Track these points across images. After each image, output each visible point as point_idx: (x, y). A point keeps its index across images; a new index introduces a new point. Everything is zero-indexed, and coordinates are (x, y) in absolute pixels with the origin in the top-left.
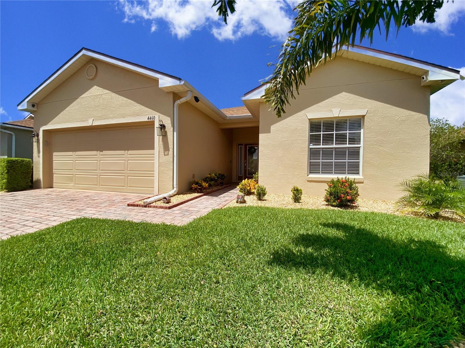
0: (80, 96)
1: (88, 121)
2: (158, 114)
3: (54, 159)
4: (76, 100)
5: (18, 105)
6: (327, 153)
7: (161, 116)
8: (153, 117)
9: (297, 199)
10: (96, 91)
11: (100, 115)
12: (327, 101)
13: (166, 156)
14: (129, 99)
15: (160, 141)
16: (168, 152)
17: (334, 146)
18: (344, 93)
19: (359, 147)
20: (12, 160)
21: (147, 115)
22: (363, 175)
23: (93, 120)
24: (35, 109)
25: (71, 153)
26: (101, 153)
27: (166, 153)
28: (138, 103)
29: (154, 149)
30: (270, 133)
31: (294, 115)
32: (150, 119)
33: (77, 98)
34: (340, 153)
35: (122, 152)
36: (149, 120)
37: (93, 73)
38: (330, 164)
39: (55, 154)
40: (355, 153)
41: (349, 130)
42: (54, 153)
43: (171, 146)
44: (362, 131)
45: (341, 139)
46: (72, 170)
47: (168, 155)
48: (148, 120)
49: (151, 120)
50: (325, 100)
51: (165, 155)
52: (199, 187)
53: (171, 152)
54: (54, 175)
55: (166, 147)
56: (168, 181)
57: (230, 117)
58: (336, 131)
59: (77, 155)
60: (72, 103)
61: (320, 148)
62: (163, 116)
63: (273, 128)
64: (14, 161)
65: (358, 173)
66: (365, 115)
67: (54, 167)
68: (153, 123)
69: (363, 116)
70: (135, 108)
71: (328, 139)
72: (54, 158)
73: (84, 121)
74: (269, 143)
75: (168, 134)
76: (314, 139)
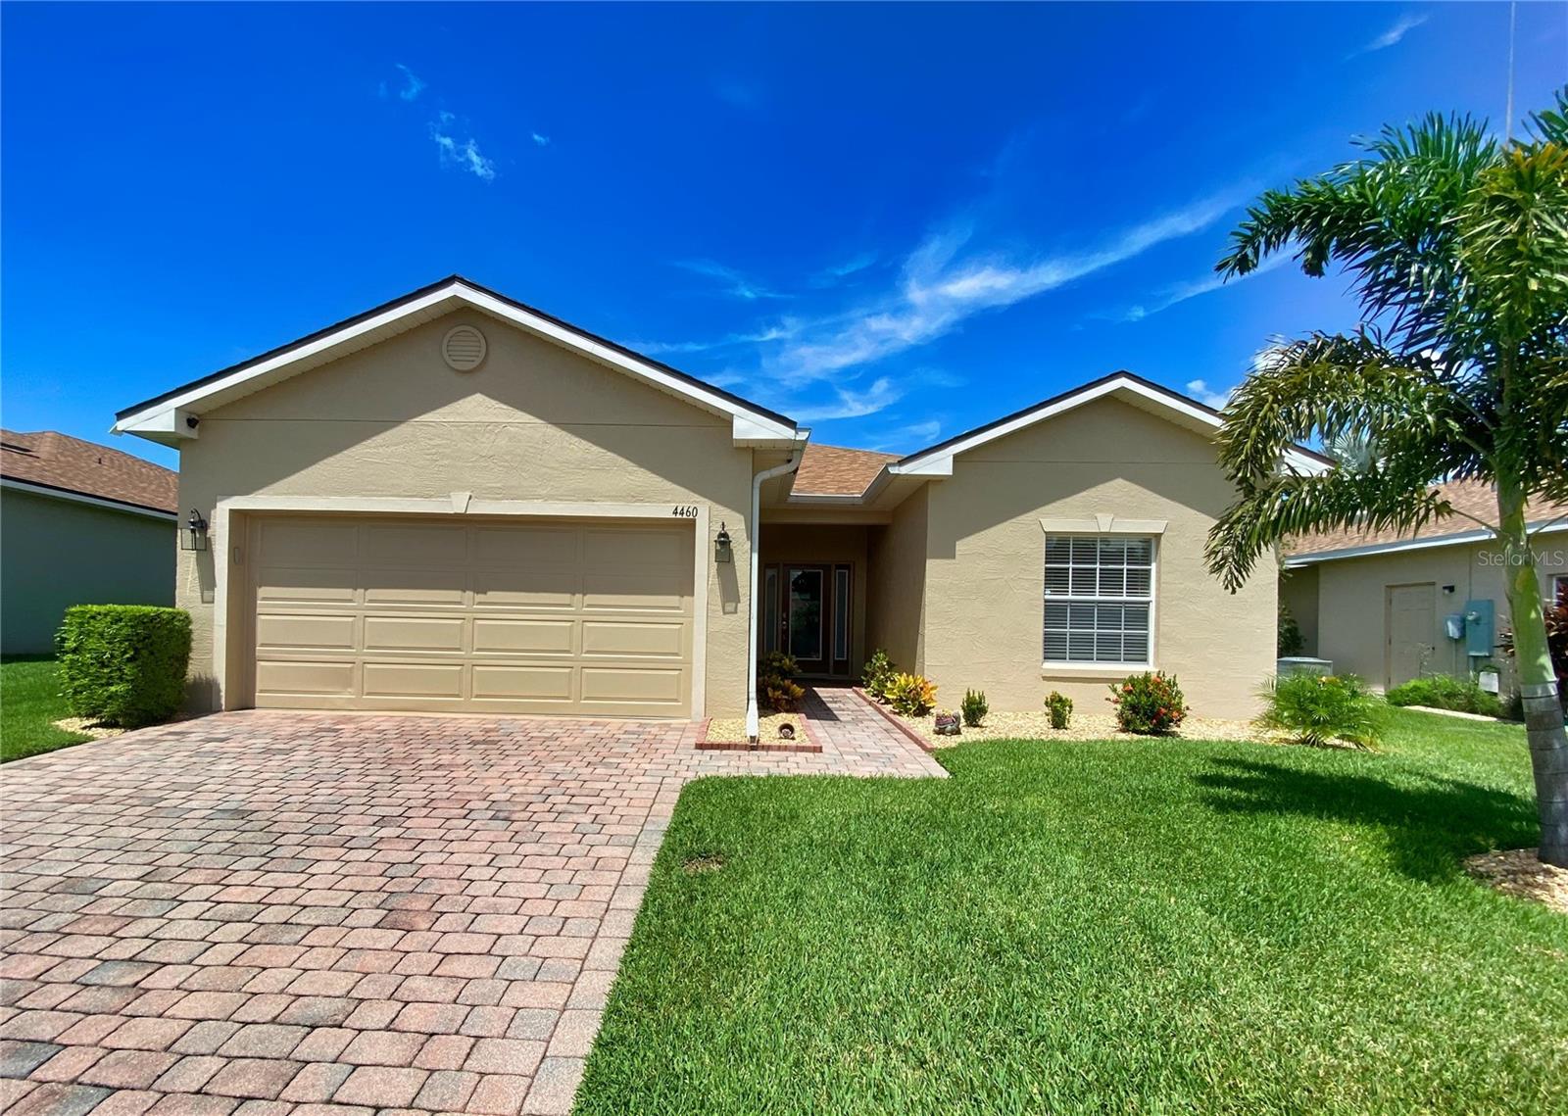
0: (415, 417)
1: (449, 497)
2: (709, 503)
3: (258, 610)
4: (394, 426)
5: (121, 415)
6: (1082, 613)
7: (718, 509)
8: (691, 510)
9: (1058, 721)
10: (477, 408)
11: (499, 485)
12: (1084, 493)
13: (727, 616)
14: (609, 451)
15: (711, 575)
16: (734, 604)
17: (1097, 597)
18: (1120, 481)
19: (1148, 603)
20: (146, 615)
21: (669, 502)
22: (1155, 665)
23: (470, 498)
24: (193, 434)
25: (347, 593)
26: (480, 597)
27: (730, 607)
28: (641, 464)
29: (693, 595)
30: (954, 558)
31: (1014, 520)
32: (682, 514)
33: (401, 422)
34: (1109, 614)
35: (565, 598)
36: (679, 516)
37: (477, 354)
38: (1089, 639)
39: (262, 592)
40: (1139, 615)
41: (1128, 564)
42: (263, 588)
43: (743, 591)
44: (1153, 567)
45: (1111, 581)
46: (350, 647)
47: (736, 612)
48: (674, 516)
49: (685, 516)
50: (1079, 492)
51: (725, 613)
52: (784, 697)
53: (743, 606)
54: (260, 664)
55: (729, 592)
56: (735, 681)
57: (799, 499)
58: (1101, 563)
59: (371, 601)
60: (377, 433)
61: (1066, 602)
62: (721, 508)
63: (961, 546)
64: (152, 619)
65: (1145, 660)
66: (1161, 534)
67: (260, 638)
68: (690, 525)
69: (1158, 536)
70: (632, 478)
71: (1084, 580)
72: (261, 606)
73: (431, 496)
74: (951, 583)
75: (736, 558)
76: (1054, 579)
